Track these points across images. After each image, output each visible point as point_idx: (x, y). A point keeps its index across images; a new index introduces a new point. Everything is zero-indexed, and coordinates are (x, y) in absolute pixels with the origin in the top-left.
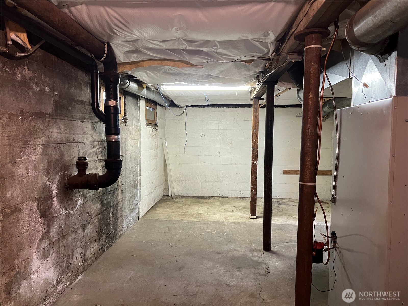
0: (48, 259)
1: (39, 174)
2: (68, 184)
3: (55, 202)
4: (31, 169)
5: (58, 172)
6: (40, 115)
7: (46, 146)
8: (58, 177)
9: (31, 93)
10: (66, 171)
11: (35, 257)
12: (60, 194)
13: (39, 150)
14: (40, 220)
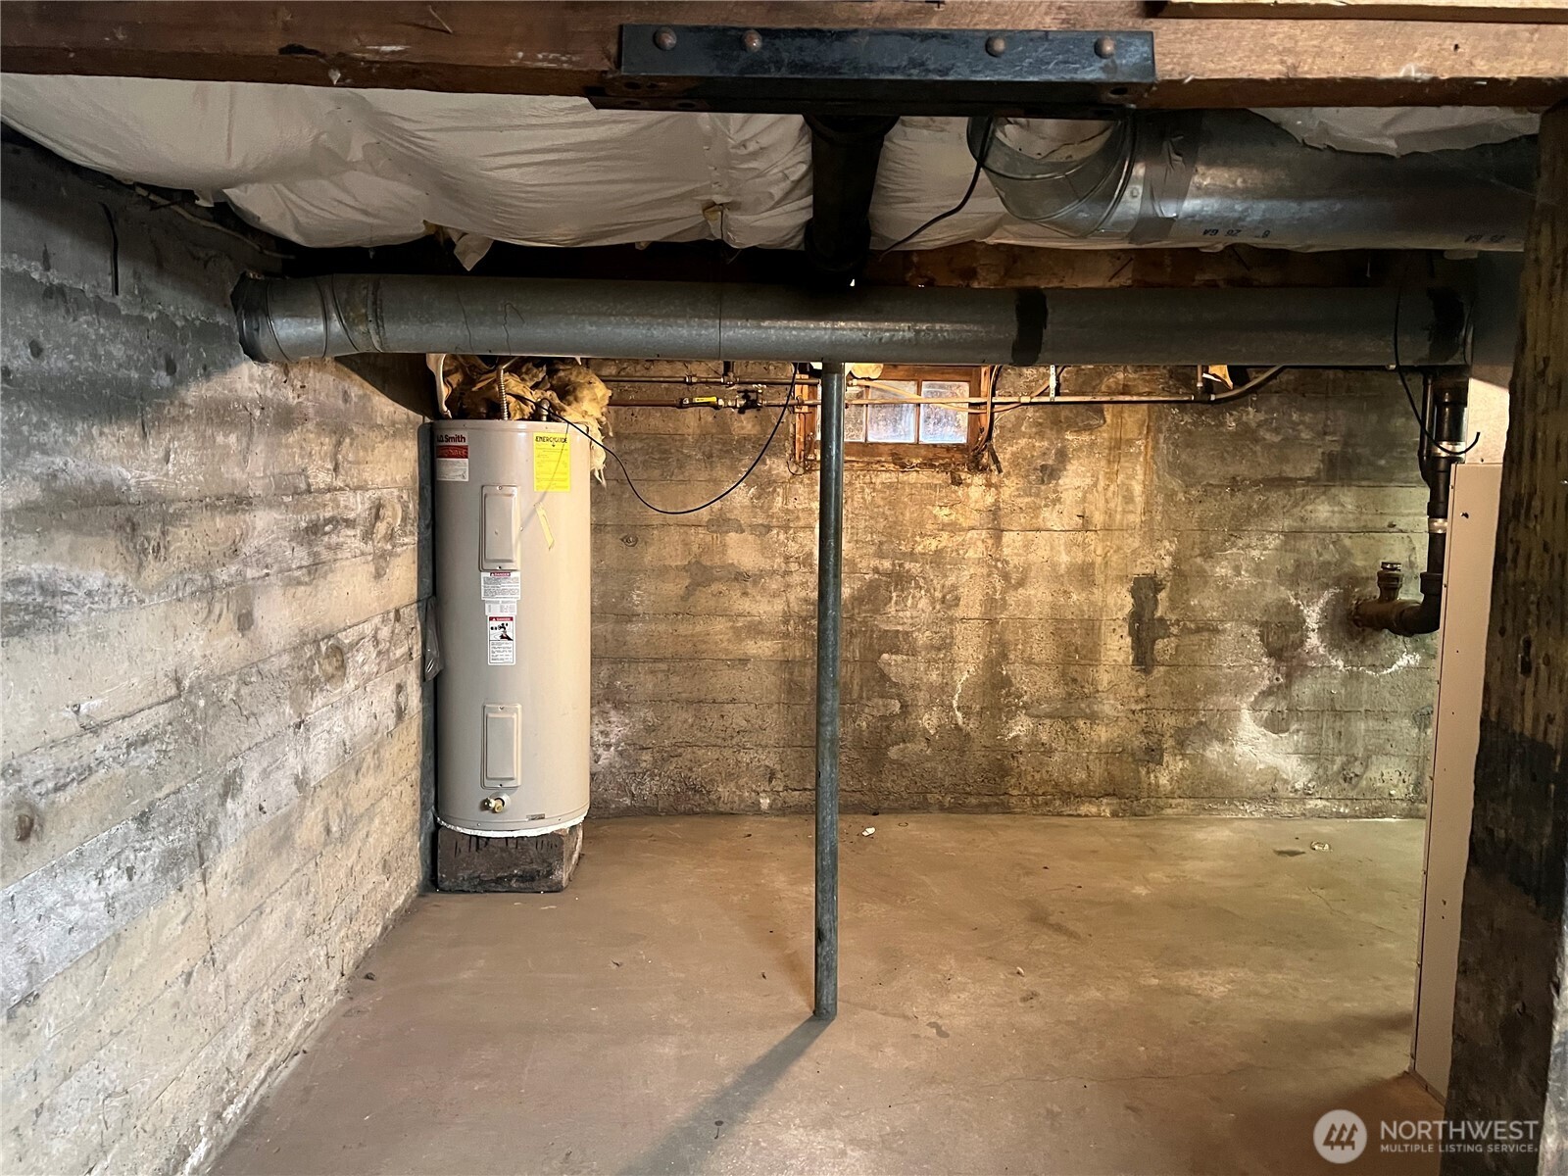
0: (1283, 735)
1: (1270, 581)
2: (1357, 614)
3: (1313, 640)
4: (1246, 571)
5: (1327, 587)
6: (1283, 482)
7: (1293, 535)
8: (1327, 595)
9: (1258, 448)
10: (1353, 587)
11: (1246, 715)
12: (1332, 629)
13: (1273, 542)
14: (1265, 660)
